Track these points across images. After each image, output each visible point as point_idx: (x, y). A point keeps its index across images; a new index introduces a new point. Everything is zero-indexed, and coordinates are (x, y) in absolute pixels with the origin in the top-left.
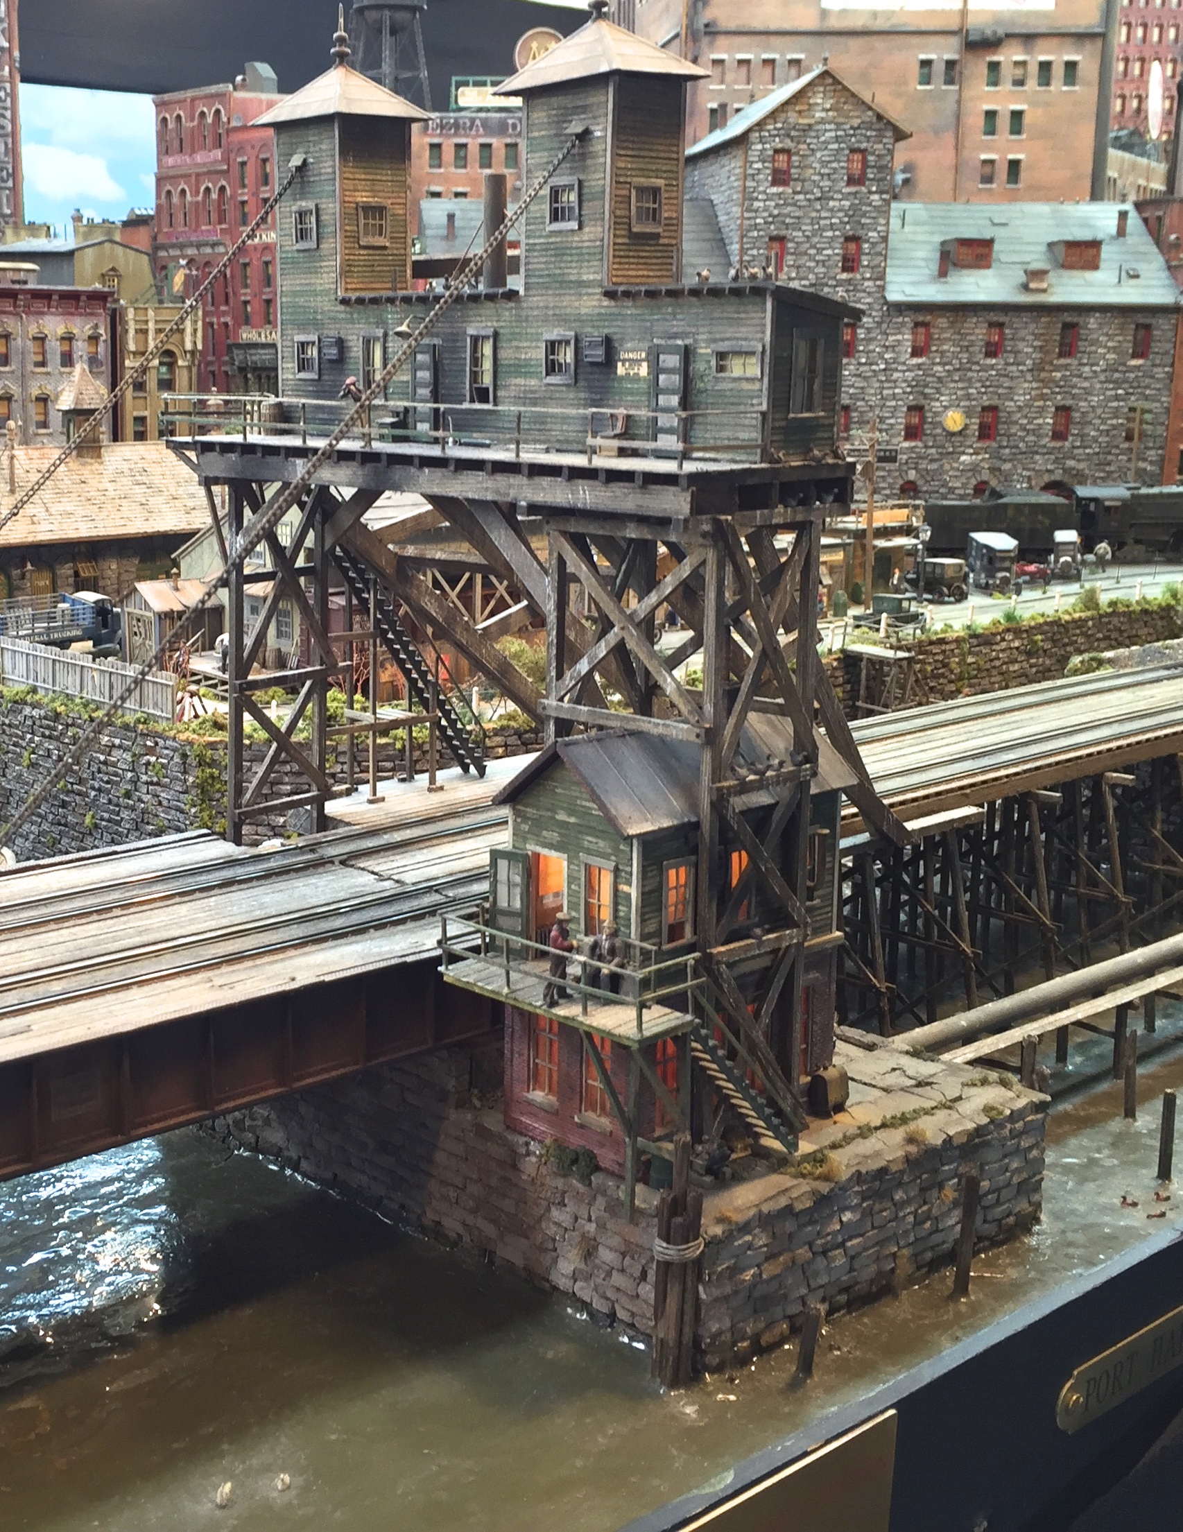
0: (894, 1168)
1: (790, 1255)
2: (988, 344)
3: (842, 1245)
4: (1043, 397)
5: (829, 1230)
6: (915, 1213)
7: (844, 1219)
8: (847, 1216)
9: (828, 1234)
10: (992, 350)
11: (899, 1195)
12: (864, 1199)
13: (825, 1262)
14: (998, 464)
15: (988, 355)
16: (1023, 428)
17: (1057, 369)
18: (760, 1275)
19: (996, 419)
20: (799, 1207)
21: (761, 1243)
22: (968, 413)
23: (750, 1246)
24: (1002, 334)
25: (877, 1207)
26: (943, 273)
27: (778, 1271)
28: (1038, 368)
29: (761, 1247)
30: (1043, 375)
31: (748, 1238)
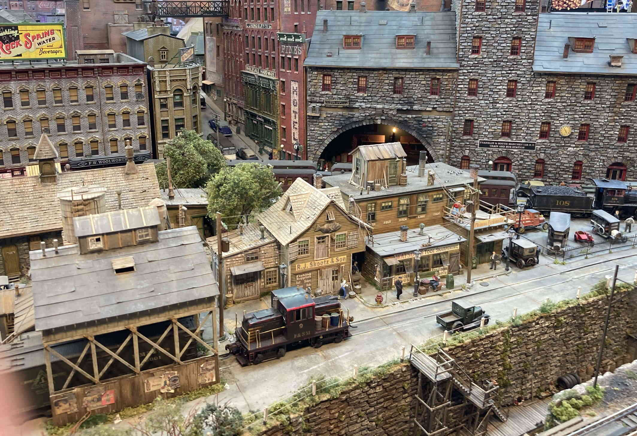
2: (587, 93)
4: (614, 121)
10: (588, 96)
14: (588, 152)
15: (586, 98)
16: (602, 135)
17: (623, 107)
19: (589, 131)
22: (573, 127)
24: (594, 88)
26: (565, 56)
28: (613, 106)
30: (615, 109)
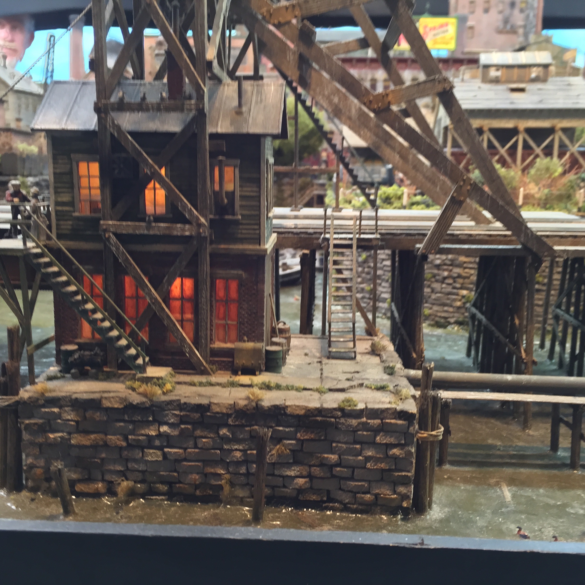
0: (216, 409)
1: (102, 436)
3: (160, 448)
5: (143, 432)
6: (244, 451)
7: (161, 430)
8: (164, 429)
9: (143, 435)
11: (224, 431)
12: (182, 422)
13: (141, 455)
18: (70, 439)
20: (106, 404)
21: (69, 417)
23: (59, 416)
25: (198, 433)
27: (88, 443)
29: (69, 420)
31: (56, 410)
